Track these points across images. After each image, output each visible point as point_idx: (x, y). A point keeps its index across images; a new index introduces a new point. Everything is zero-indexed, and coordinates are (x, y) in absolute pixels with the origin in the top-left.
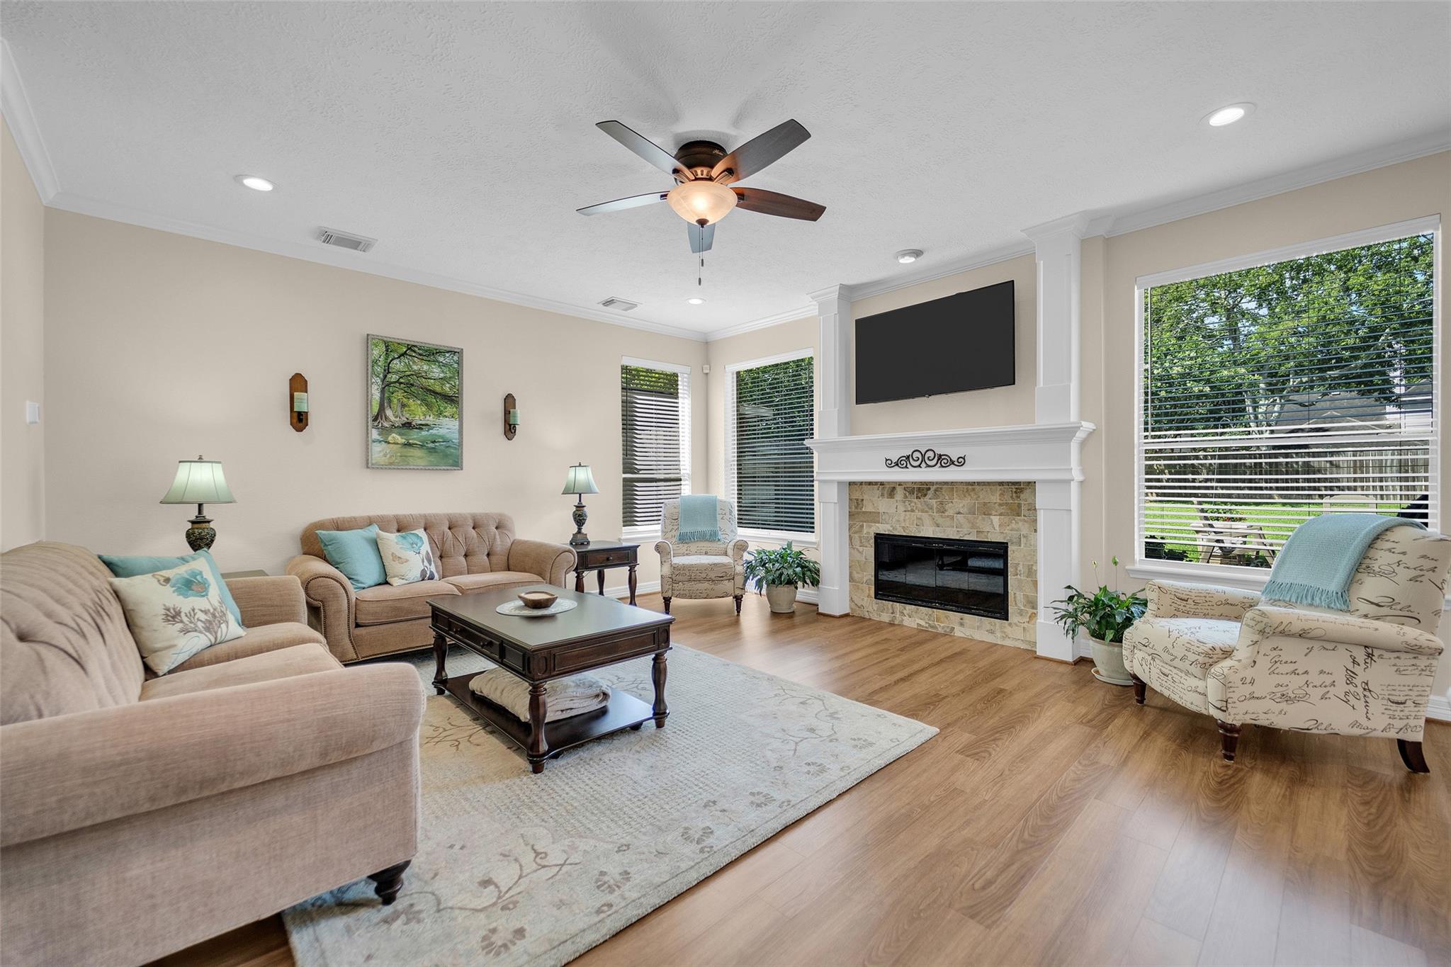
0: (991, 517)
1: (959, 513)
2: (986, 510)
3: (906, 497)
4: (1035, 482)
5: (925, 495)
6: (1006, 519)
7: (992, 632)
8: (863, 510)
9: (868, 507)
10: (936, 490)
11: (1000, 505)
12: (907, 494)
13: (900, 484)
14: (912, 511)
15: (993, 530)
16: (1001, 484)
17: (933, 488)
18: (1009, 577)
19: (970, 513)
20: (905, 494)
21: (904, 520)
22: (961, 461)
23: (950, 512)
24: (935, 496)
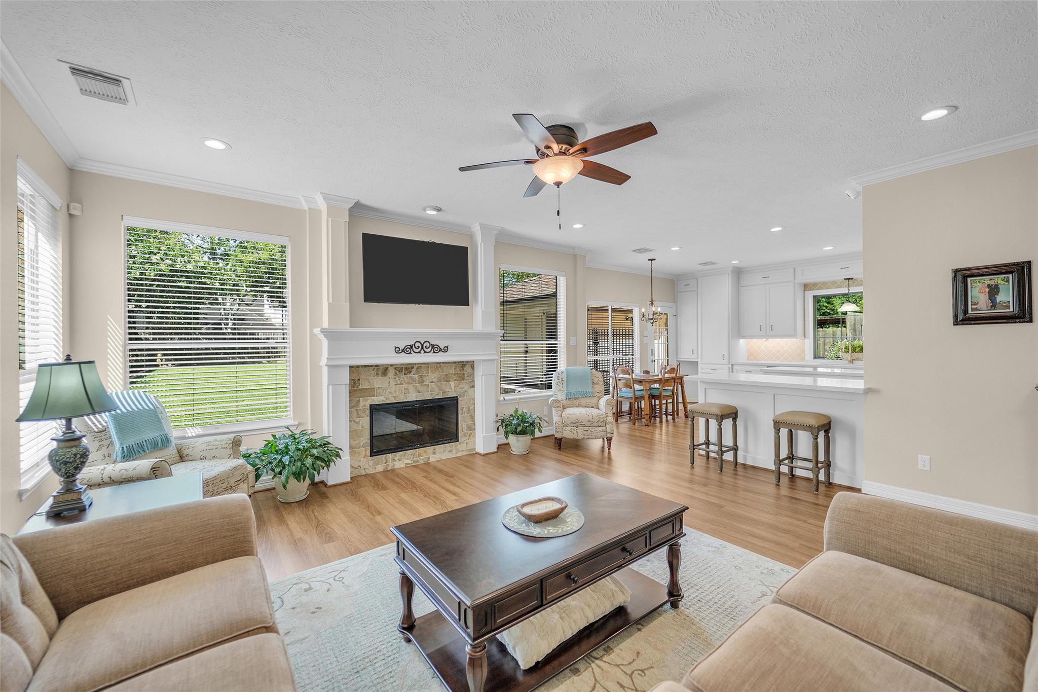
0: (450, 382)
1: (432, 382)
2: (447, 379)
3: (396, 374)
4: (474, 361)
5: (410, 372)
6: (457, 383)
7: (451, 451)
8: (360, 387)
9: (364, 385)
10: (418, 368)
11: (455, 375)
12: (397, 372)
13: (392, 365)
14: (401, 384)
15: (451, 390)
16: (455, 362)
17: (416, 367)
18: (459, 416)
19: (438, 382)
20: (396, 372)
21: (395, 391)
22: (446, 349)
23: (427, 382)
24: (418, 372)
